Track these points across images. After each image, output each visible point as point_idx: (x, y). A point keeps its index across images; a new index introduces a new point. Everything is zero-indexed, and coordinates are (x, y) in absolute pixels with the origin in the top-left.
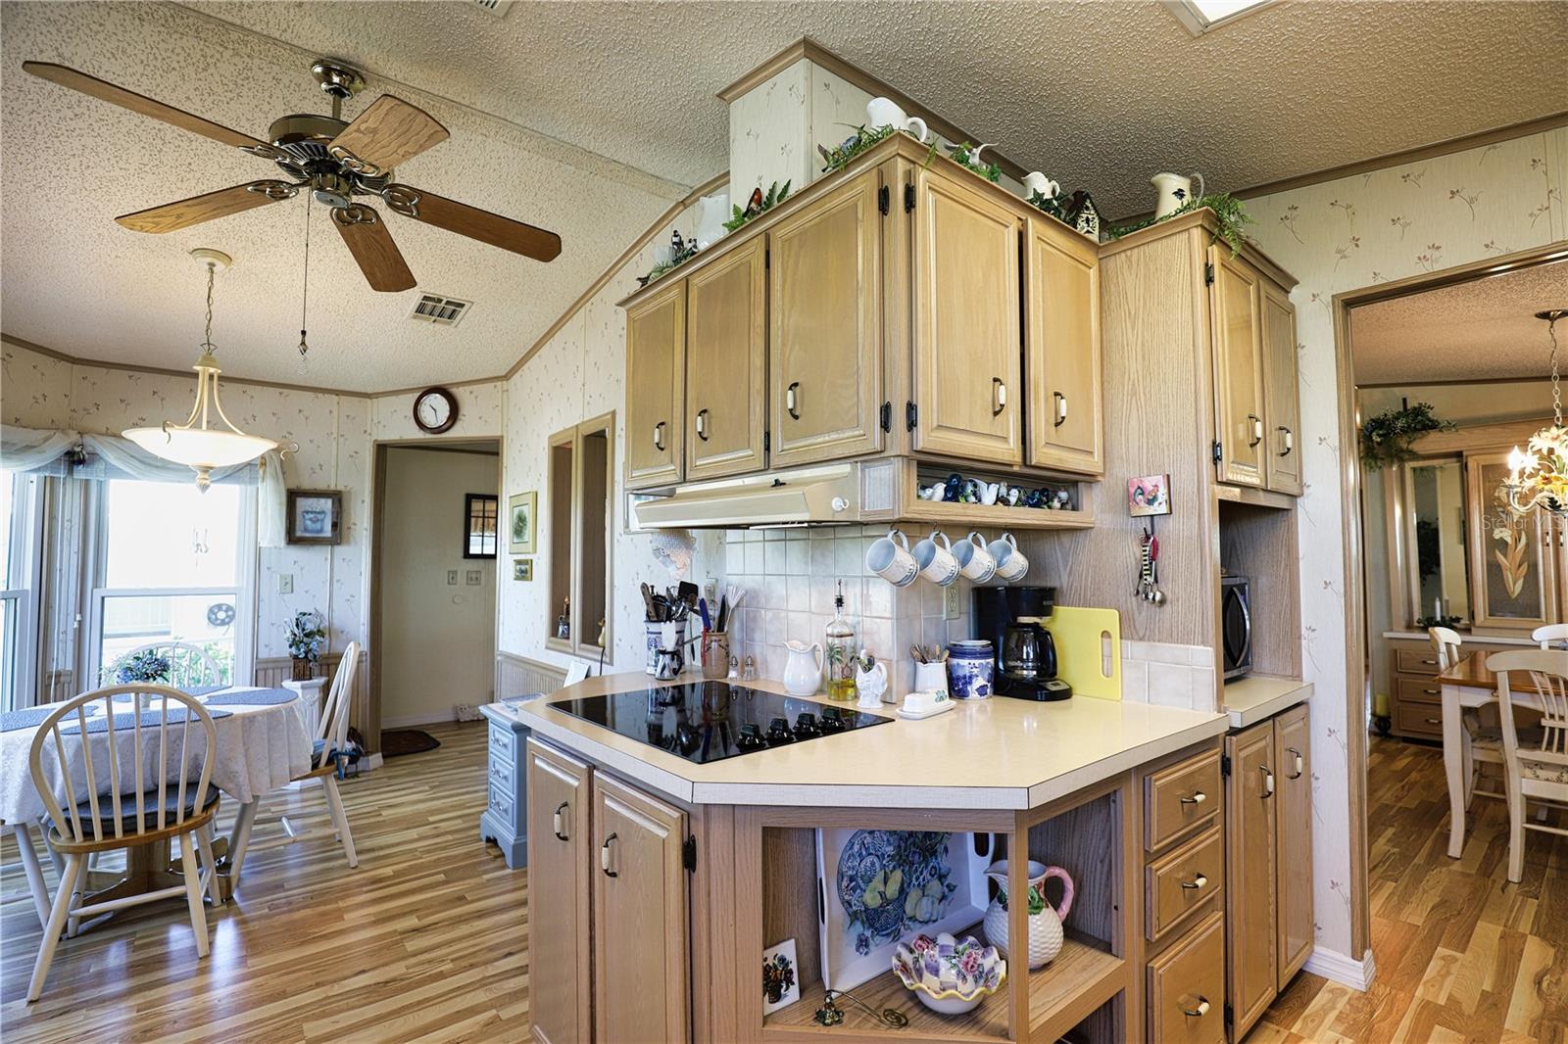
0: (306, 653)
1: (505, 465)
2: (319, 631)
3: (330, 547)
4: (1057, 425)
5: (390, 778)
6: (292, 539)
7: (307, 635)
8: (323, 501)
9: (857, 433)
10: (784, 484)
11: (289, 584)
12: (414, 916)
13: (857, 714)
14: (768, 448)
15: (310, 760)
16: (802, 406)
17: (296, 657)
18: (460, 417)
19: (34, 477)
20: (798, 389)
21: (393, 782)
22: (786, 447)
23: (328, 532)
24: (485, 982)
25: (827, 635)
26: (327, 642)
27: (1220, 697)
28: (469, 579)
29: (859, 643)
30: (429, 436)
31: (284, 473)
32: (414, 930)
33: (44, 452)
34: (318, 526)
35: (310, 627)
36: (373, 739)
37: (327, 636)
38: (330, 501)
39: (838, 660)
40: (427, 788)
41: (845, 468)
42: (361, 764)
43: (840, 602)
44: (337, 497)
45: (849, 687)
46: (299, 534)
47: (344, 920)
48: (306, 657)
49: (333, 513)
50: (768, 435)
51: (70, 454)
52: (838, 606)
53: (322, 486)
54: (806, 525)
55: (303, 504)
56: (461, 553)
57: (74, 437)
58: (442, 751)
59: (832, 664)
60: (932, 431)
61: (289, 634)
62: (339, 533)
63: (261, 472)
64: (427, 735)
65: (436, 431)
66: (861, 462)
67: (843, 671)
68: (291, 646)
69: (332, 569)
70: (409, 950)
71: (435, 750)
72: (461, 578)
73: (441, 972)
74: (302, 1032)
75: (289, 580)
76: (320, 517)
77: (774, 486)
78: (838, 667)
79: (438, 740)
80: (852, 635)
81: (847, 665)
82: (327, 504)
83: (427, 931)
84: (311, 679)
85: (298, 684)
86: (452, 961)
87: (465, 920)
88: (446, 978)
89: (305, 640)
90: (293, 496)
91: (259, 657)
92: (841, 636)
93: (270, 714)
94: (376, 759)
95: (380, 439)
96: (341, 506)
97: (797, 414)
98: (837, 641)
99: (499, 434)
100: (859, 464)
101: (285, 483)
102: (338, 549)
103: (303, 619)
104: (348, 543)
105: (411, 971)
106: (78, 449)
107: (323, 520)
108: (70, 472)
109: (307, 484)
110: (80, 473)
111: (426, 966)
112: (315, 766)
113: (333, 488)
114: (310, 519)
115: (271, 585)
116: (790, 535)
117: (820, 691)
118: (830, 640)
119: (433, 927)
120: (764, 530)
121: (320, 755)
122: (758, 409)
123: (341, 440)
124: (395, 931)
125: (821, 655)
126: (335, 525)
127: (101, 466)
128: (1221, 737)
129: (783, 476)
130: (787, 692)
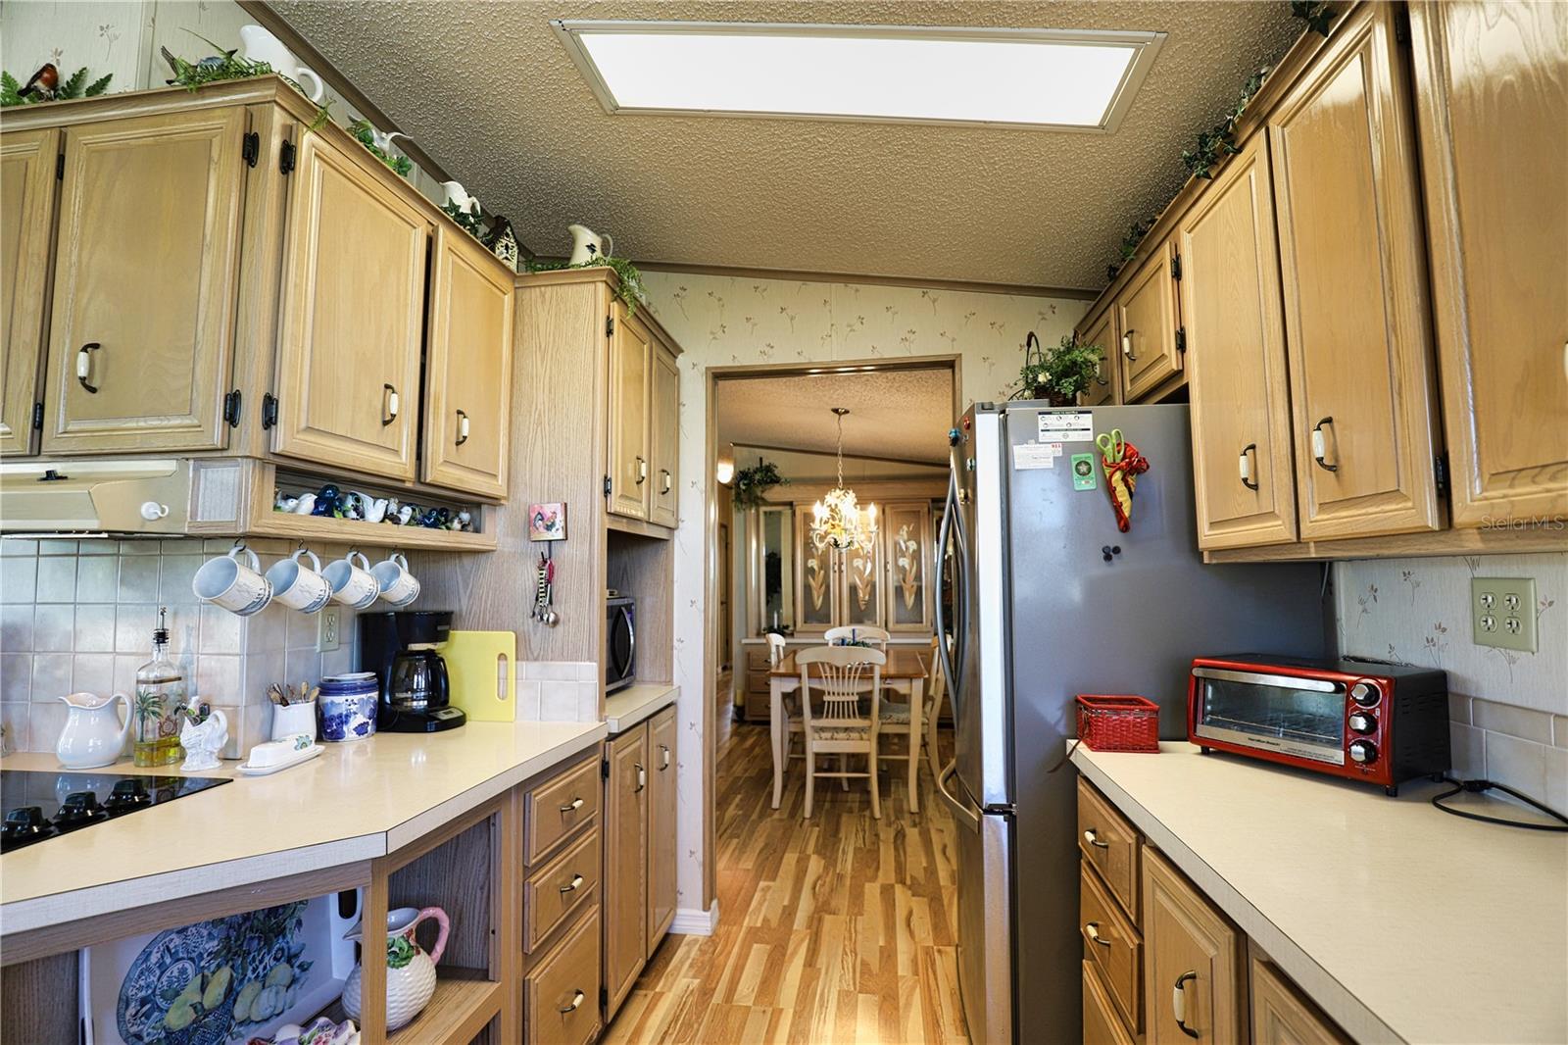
4: (458, 443)
9: (187, 422)
10: (66, 478)
13: (182, 780)
14: (38, 425)
16: (104, 378)
20: (98, 353)
22: (69, 428)
25: (138, 682)
27: (601, 708)
29: (191, 688)
39: (154, 713)
41: (168, 466)
43: (161, 637)
45: (171, 746)
50: (40, 408)
52: (158, 643)
54: (105, 535)
59: (143, 719)
60: (298, 432)
66: (195, 459)
67: (161, 727)
77: (44, 479)
78: (152, 723)
80: (180, 679)
81: (168, 719)
92: (161, 682)
97: (94, 385)
98: (153, 689)
100: (191, 462)
116: (84, 548)
117: (125, 757)
118: (142, 688)
122: (24, 369)
125: (126, 710)
128: (602, 743)
129: (59, 468)
130: (63, 766)
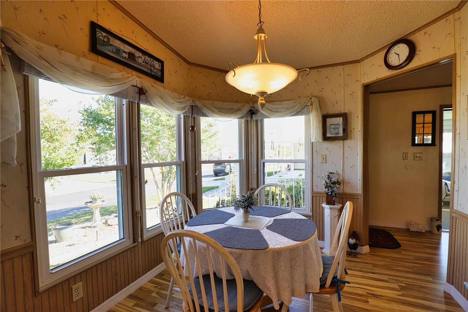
0: (332, 192)
2: (338, 182)
3: (342, 141)
6: (325, 138)
7: (332, 183)
8: (338, 118)
11: (325, 159)
17: (327, 194)
18: (417, 52)
23: (341, 134)
26: (342, 187)
28: (415, 157)
30: (395, 72)
31: (320, 108)
33: (242, 111)
34: (336, 131)
35: (334, 179)
36: (364, 234)
37: (342, 185)
38: (341, 119)
44: (345, 116)
46: (328, 135)
48: (331, 194)
49: (343, 124)
53: (337, 111)
55: (330, 121)
61: (324, 182)
62: (346, 135)
63: (311, 108)
65: (398, 68)
68: (326, 188)
69: (343, 152)
72: (410, 157)
75: (325, 157)
76: (337, 126)
82: (340, 120)
84: (334, 204)
85: (328, 206)
89: (332, 185)
90: (325, 118)
94: (366, 249)
95: (365, 82)
96: (347, 121)
101: (321, 113)
102: (346, 142)
103: (331, 175)
104: (351, 139)
107: (338, 128)
109: (331, 111)
113: (343, 112)
114: (333, 128)
115: (318, 159)
123: (346, 87)
126: (344, 130)
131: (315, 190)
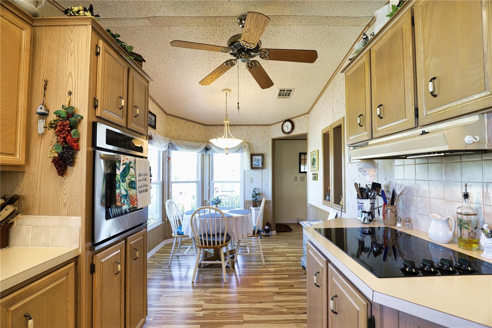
0: (256, 200)
1: (309, 142)
2: (259, 194)
3: (261, 170)
5: (277, 239)
6: (252, 168)
7: (256, 195)
8: (259, 156)
10: (428, 133)
11: (252, 180)
12: (278, 288)
13: (481, 262)
14: (417, 116)
15: (252, 232)
16: (439, 90)
17: (253, 201)
18: (295, 128)
19: (200, 154)
20: (436, 81)
21: (278, 240)
22: (428, 113)
23: (261, 166)
24: (296, 321)
25: (457, 213)
26: (261, 197)
28: (301, 180)
29: (481, 220)
30: (286, 135)
31: (249, 149)
32: (277, 293)
33: (201, 148)
34: (258, 164)
35: (257, 192)
36: (273, 226)
37: (261, 195)
38: (261, 157)
39: (466, 227)
40: (287, 244)
41: (475, 118)
42: (270, 233)
43: (466, 196)
44: (263, 155)
45: (474, 243)
46: (253, 166)
47: (259, 282)
48: (256, 201)
49: (262, 160)
50: (417, 110)
51: (206, 148)
52: (465, 198)
53: (259, 152)
54: (443, 154)
55: (254, 157)
56: (298, 171)
57: (206, 144)
58: (293, 233)
59: (461, 229)
61: (251, 194)
62: (263, 167)
63: (244, 149)
64: (289, 227)
65: (288, 133)
66: (487, 113)
67: (469, 234)
68: (252, 197)
69: (262, 176)
70: (275, 299)
71: (291, 232)
72: (299, 179)
73: (283, 311)
74: (242, 317)
75: (252, 179)
76: (259, 161)
77: (422, 134)
78: (465, 232)
79: (292, 229)
80: (476, 215)
81: (472, 231)
82: (260, 157)
83: (281, 294)
84: (257, 207)
85: (254, 208)
86: (287, 308)
87: (292, 294)
88: (284, 315)
89: (256, 196)
90: (252, 155)
91: (245, 200)
92: (468, 215)
93: (242, 217)
94: (274, 232)
95: (273, 137)
96: (264, 158)
97: (435, 94)
98: (465, 218)
99: (307, 132)
100: (486, 115)
101: (250, 153)
102: (263, 170)
103: (255, 190)
104: (266, 168)
105: (274, 307)
106: (207, 147)
107: (259, 162)
108: (206, 152)
109: (255, 152)
110: (208, 152)
111: (279, 307)
112: (254, 234)
113: (261, 153)
114: (256, 162)
115: (248, 180)
116: (430, 161)
117: (451, 242)
118: (460, 216)
119: (283, 293)
120: (415, 159)
121: (255, 231)
122: (410, 97)
123: (263, 139)
124: (272, 291)
125: (452, 223)
126: (262, 163)
127: (211, 150)
129: (426, 129)
130: (430, 239)
131: (246, 199)
